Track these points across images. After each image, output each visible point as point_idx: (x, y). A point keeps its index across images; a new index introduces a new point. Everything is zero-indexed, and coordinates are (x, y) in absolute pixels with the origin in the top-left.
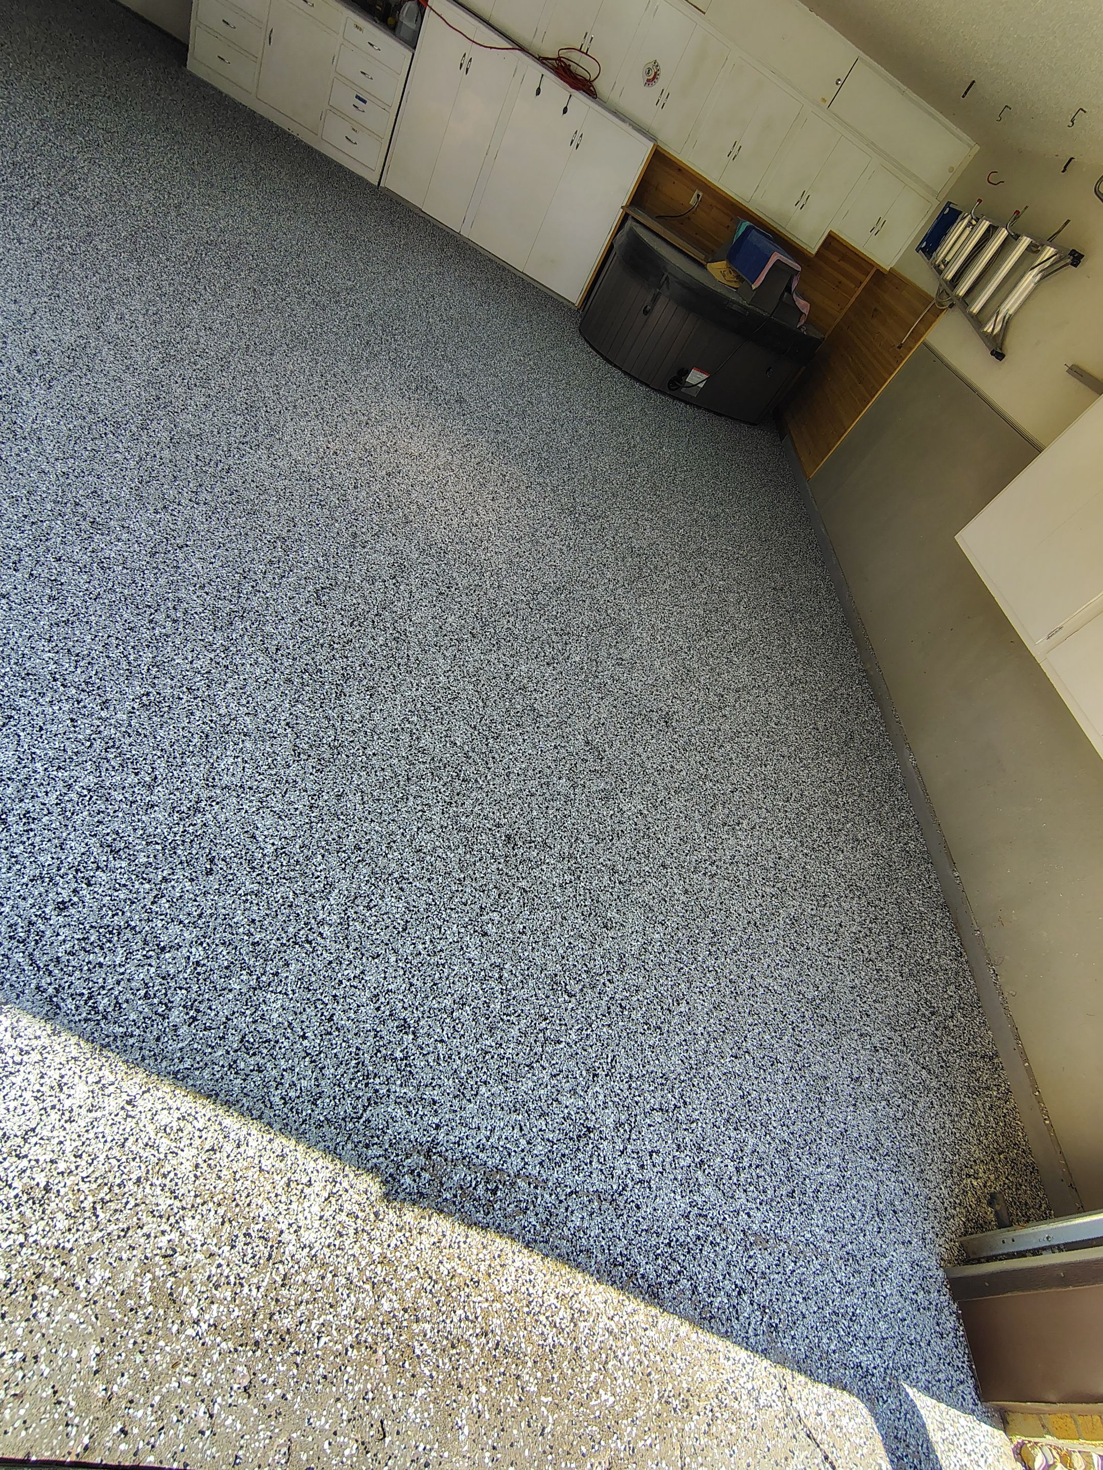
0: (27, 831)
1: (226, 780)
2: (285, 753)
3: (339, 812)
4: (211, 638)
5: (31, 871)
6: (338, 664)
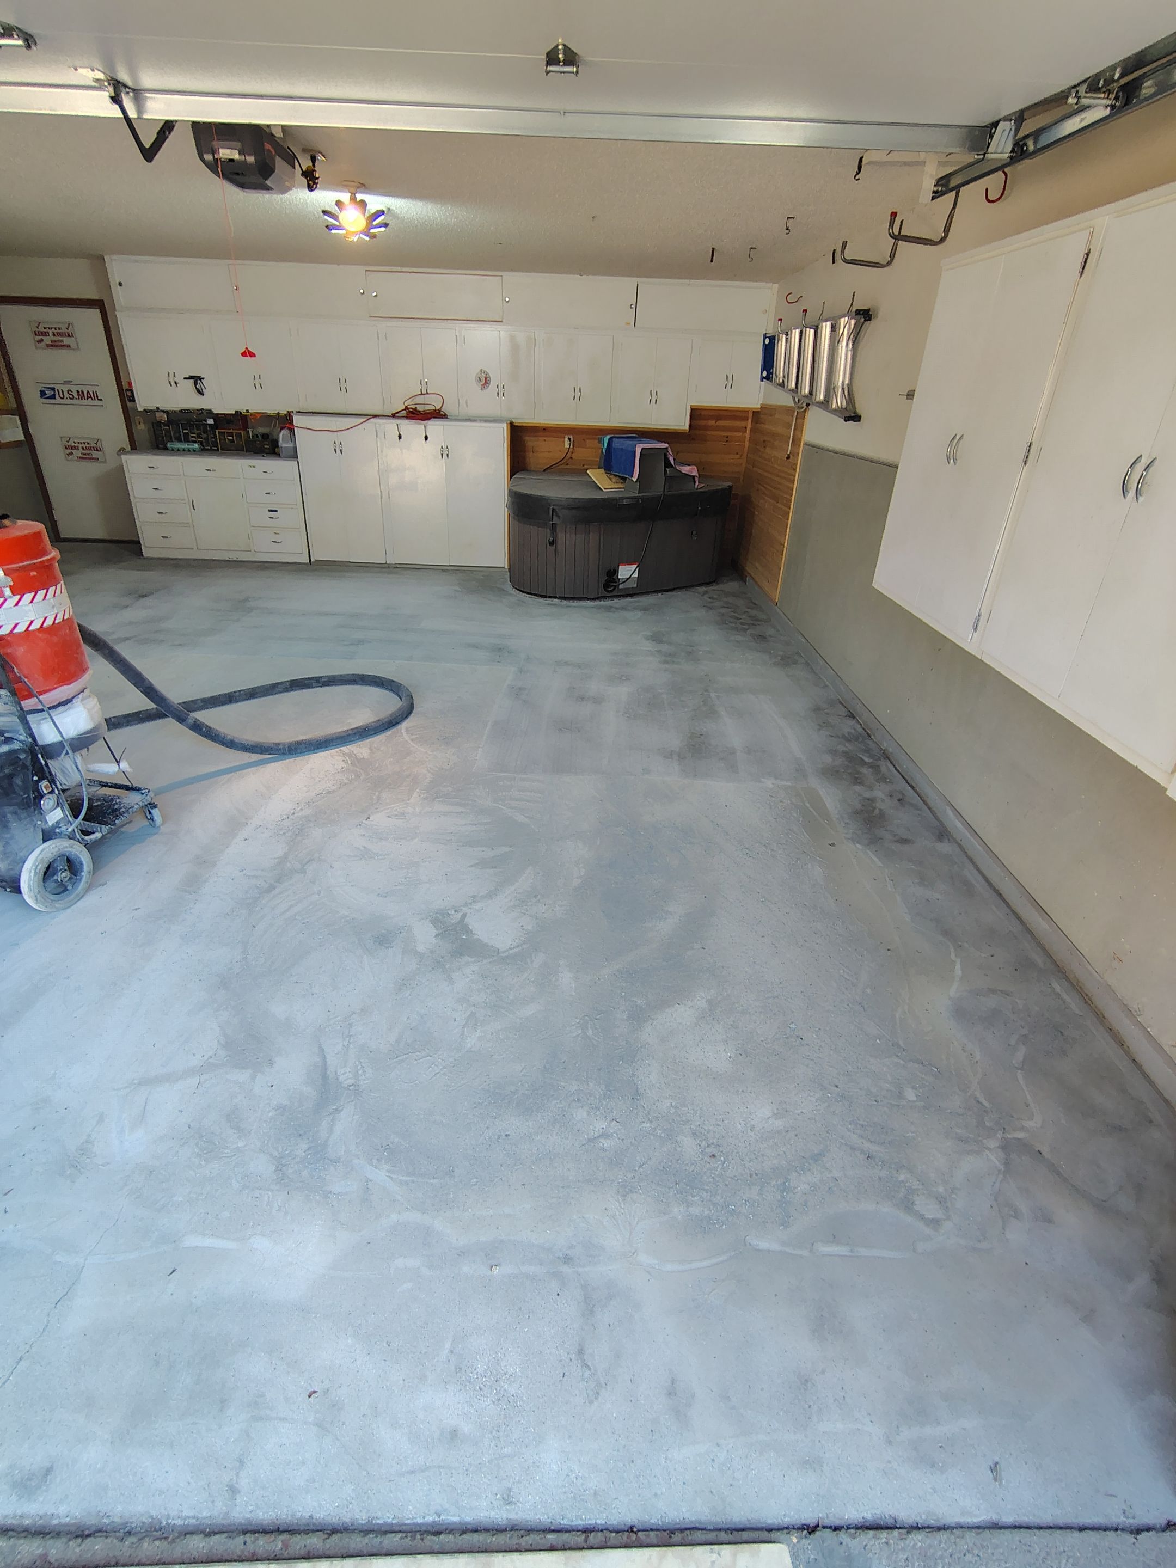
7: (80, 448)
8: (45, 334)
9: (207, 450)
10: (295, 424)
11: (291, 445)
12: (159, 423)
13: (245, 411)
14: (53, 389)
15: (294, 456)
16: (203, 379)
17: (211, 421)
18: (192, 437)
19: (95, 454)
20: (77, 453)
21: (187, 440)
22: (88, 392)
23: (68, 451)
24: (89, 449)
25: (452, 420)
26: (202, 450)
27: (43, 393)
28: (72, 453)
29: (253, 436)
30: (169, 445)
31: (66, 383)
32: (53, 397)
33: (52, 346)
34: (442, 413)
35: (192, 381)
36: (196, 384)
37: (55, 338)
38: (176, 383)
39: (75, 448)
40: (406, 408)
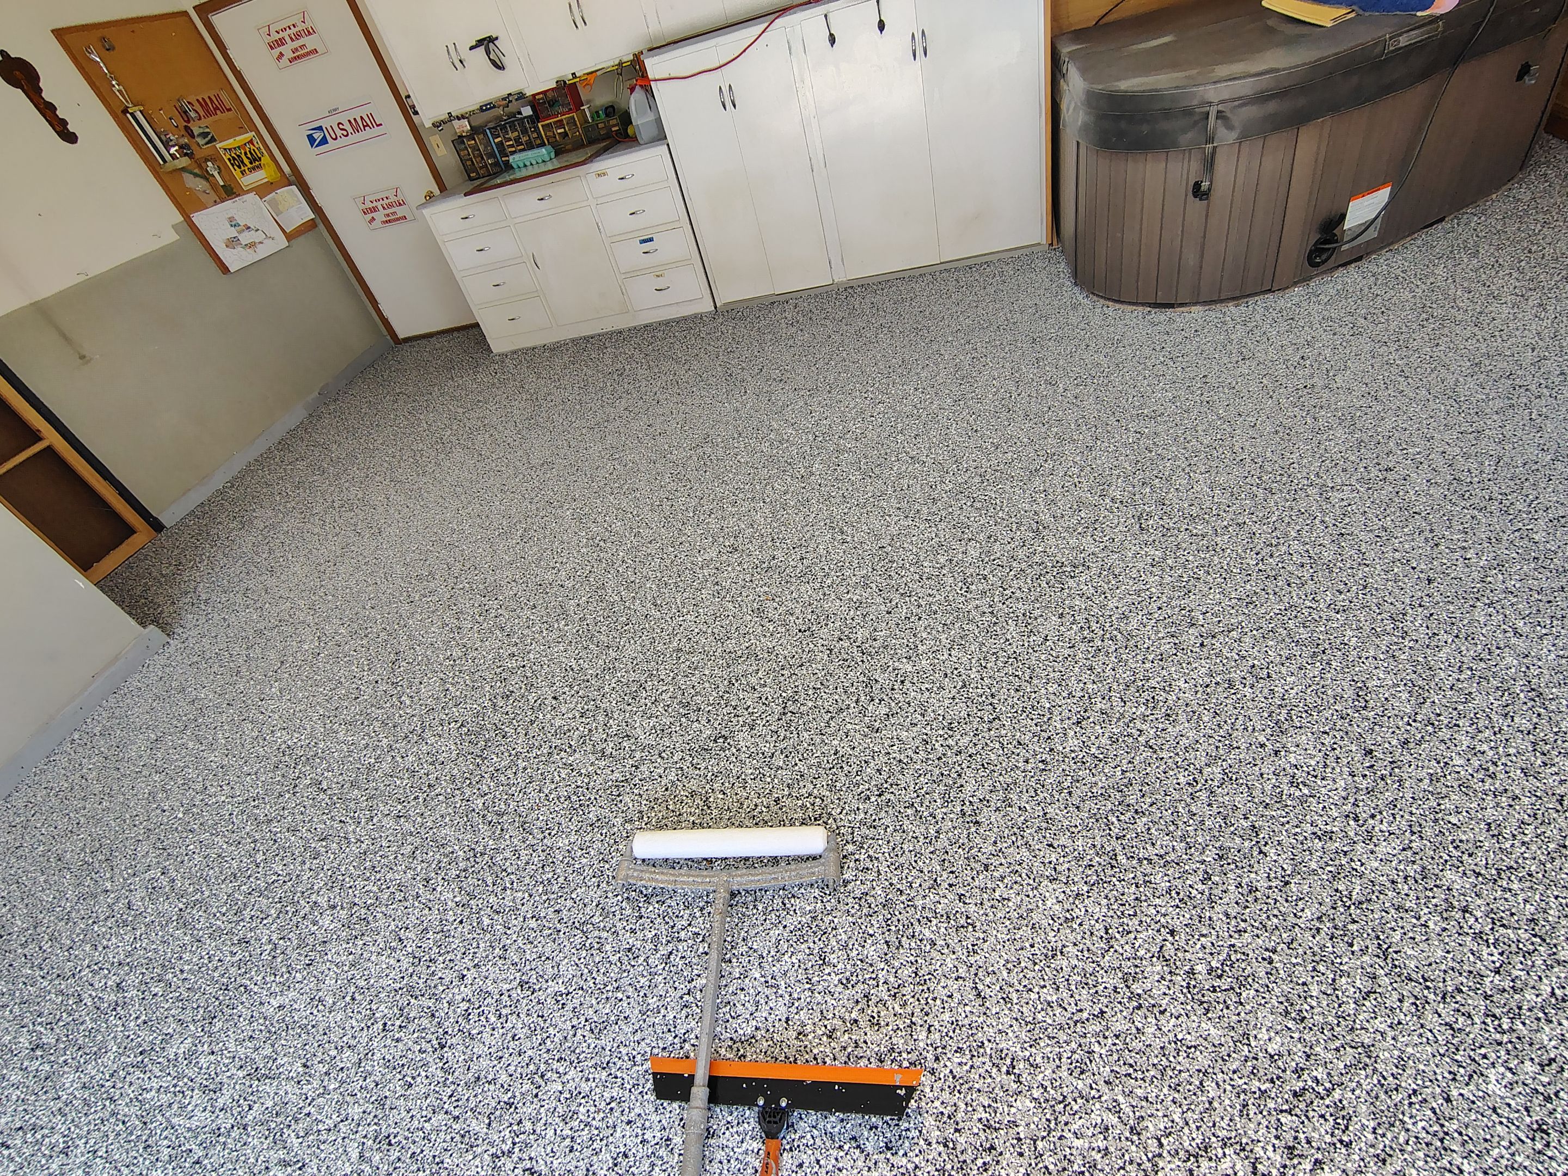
7: (380, 208)
8: (281, 42)
10: (651, 77)
11: (651, 117)
12: (461, 136)
13: (571, 77)
14: (320, 128)
15: (661, 137)
16: (497, 38)
17: (527, 111)
19: (400, 211)
20: (380, 216)
22: (362, 118)
23: (369, 217)
24: (390, 206)
27: (311, 139)
28: (373, 219)
29: (592, 117)
31: (334, 112)
32: (324, 141)
33: (296, 58)
35: (481, 49)
36: (489, 52)
37: (297, 44)
38: (461, 61)
39: (374, 209)
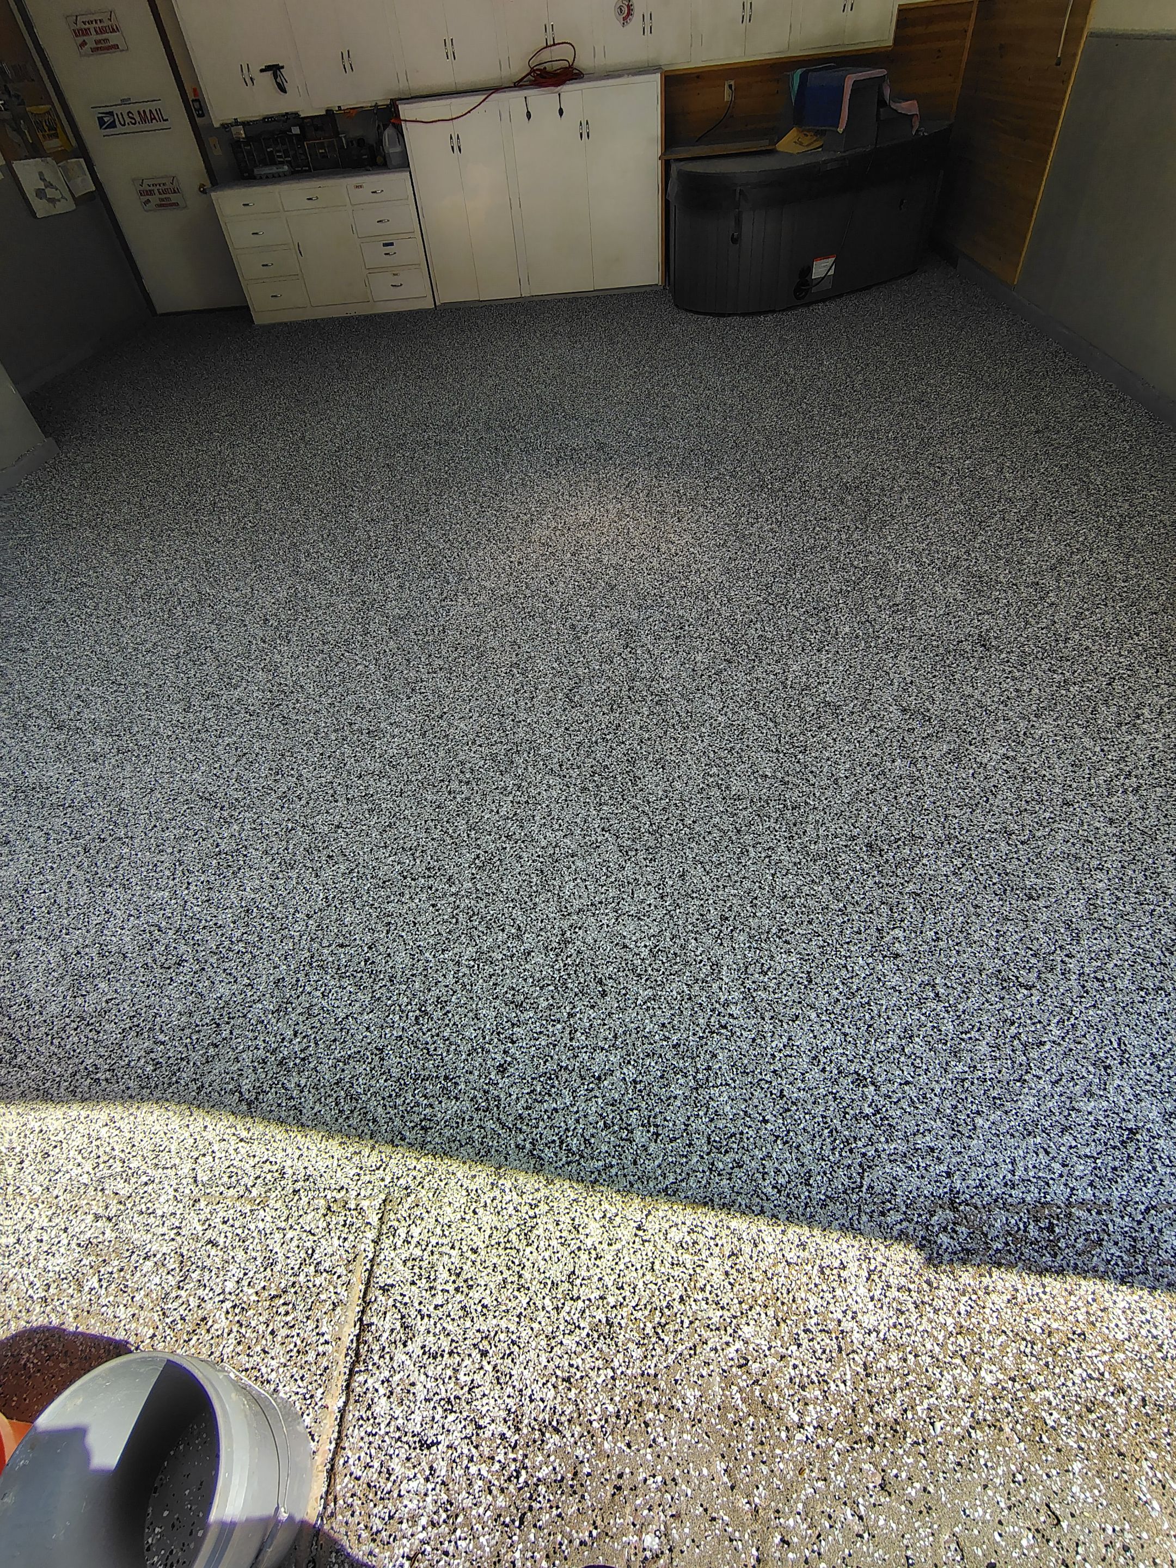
0: (445, 1014)
1: (577, 904)
2: (615, 857)
3: (690, 892)
4: (502, 783)
5: (465, 1048)
6: (619, 752)
7: (156, 192)
8: (86, 32)
9: (298, 172)
10: (402, 119)
11: (398, 149)
12: (238, 142)
13: (336, 108)
14: (111, 114)
15: (404, 164)
16: (283, 67)
17: (296, 130)
18: (279, 157)
19: (173, 198)
20: (155, 199)
21: (273, 163)
22: (150, 111)
23: (145, 198)
24: (166, 191)
25: (590, 80)
26: (293, 173)
27: (101, 122)
28: (148, 201)
29: (347, 145)
30: (256, 171)
31: (125, 102)
32: (113, 125)
33: (98, 49)
34: (575, 71)
35: (270, 73)
36: (275, 77)
37: (99, 37)
38: (251, 79)
39: (150, 193)
40: (533, 70)
